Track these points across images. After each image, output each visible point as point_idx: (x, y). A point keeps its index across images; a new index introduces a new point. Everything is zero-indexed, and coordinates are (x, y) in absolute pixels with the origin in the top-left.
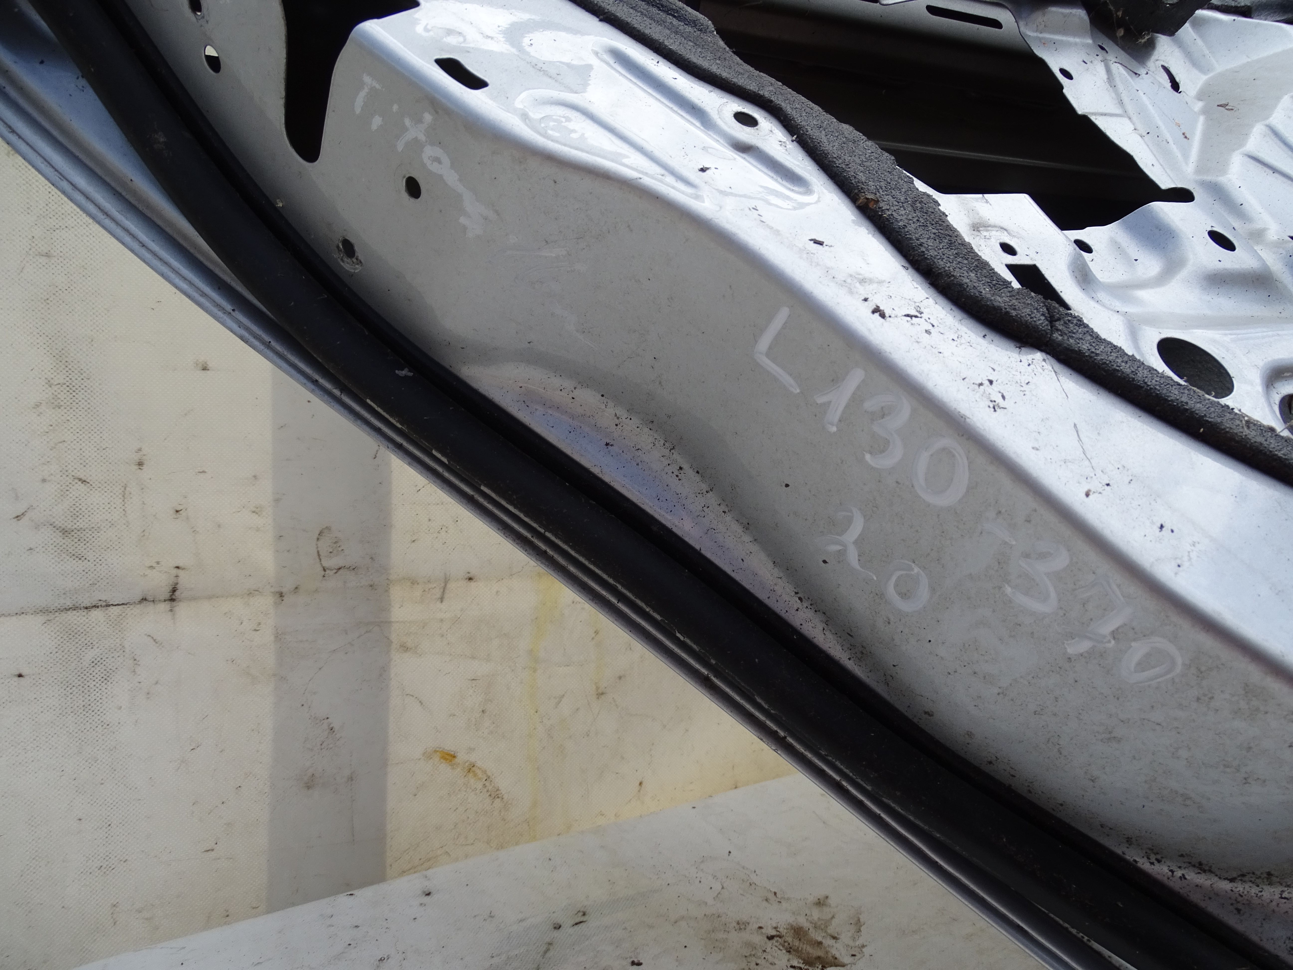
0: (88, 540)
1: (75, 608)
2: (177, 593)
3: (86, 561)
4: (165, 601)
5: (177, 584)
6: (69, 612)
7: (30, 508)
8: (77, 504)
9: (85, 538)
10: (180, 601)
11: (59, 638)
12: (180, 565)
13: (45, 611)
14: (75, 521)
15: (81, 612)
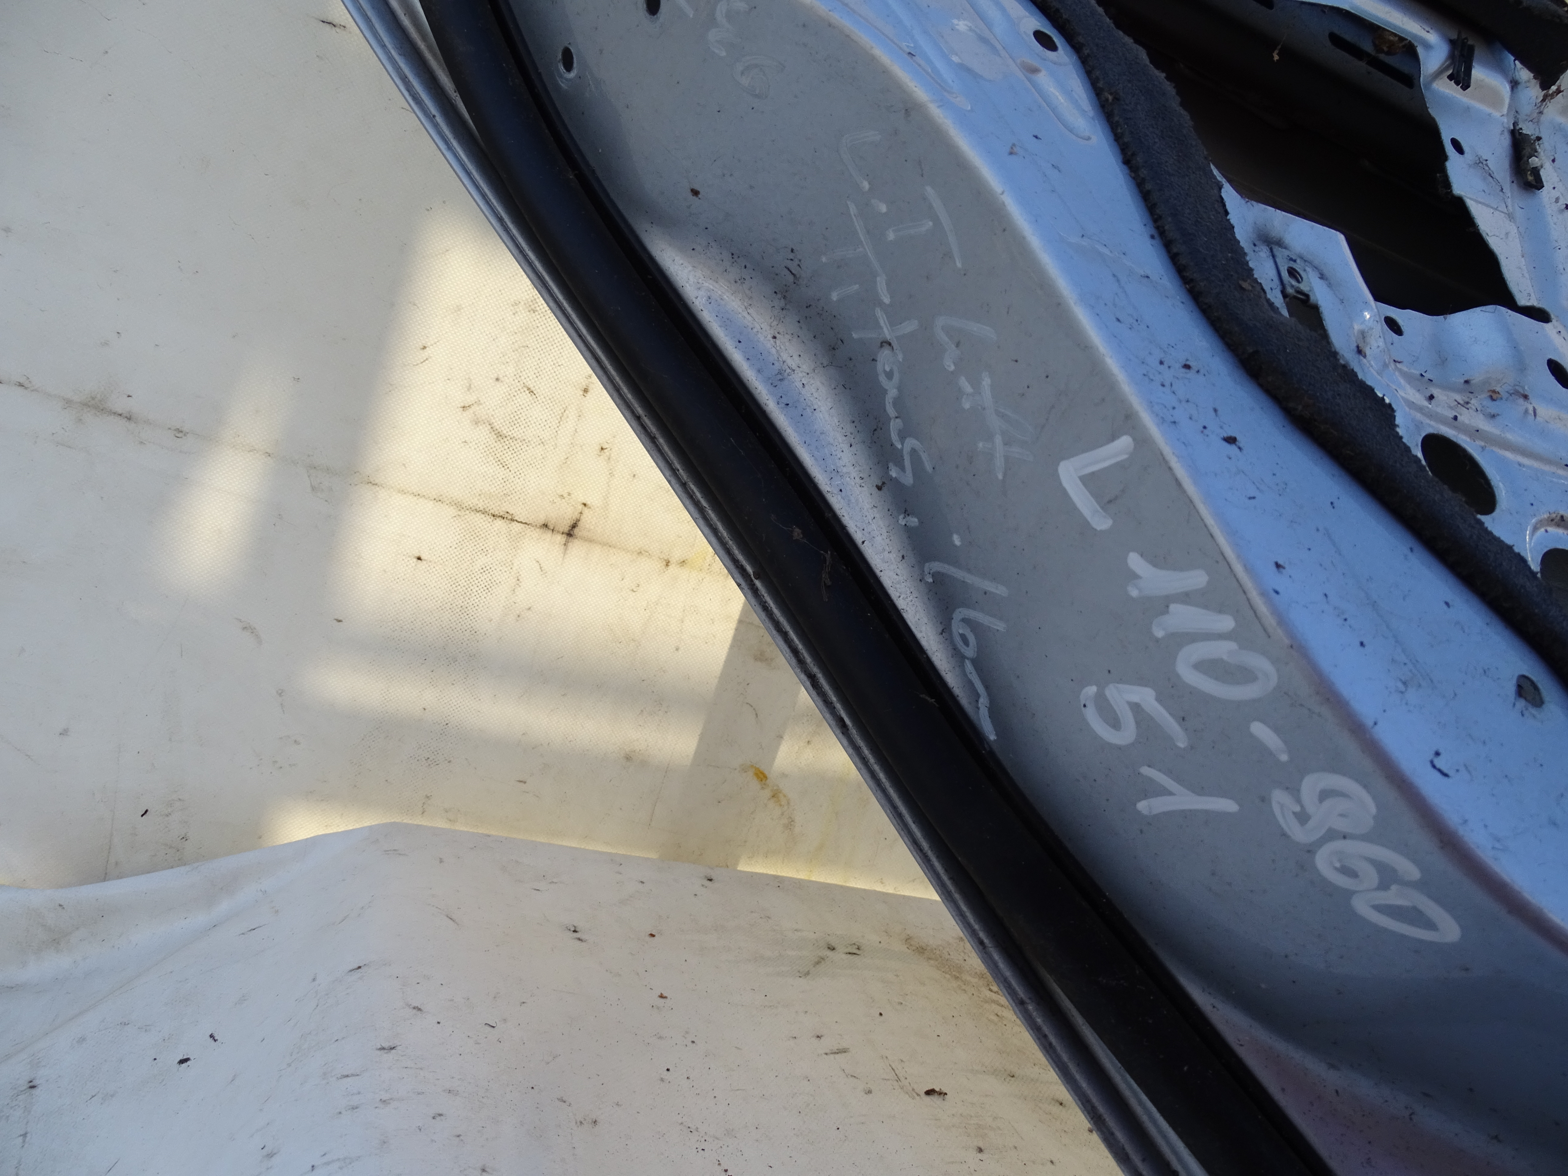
0: (516, 450)
1: (484, 512)
2: (576, 530)
3: (508, 470)
4: (563, 533)
5: (579, 520)
6: (478, 514)
7: (478, 403)
8: (519, 413)
9: (514, 447)
10: (577, 538)
11: (462, 535)
12: (588, 503)
13: (459, 506)
14: (511, 428)
15: (488, 517)
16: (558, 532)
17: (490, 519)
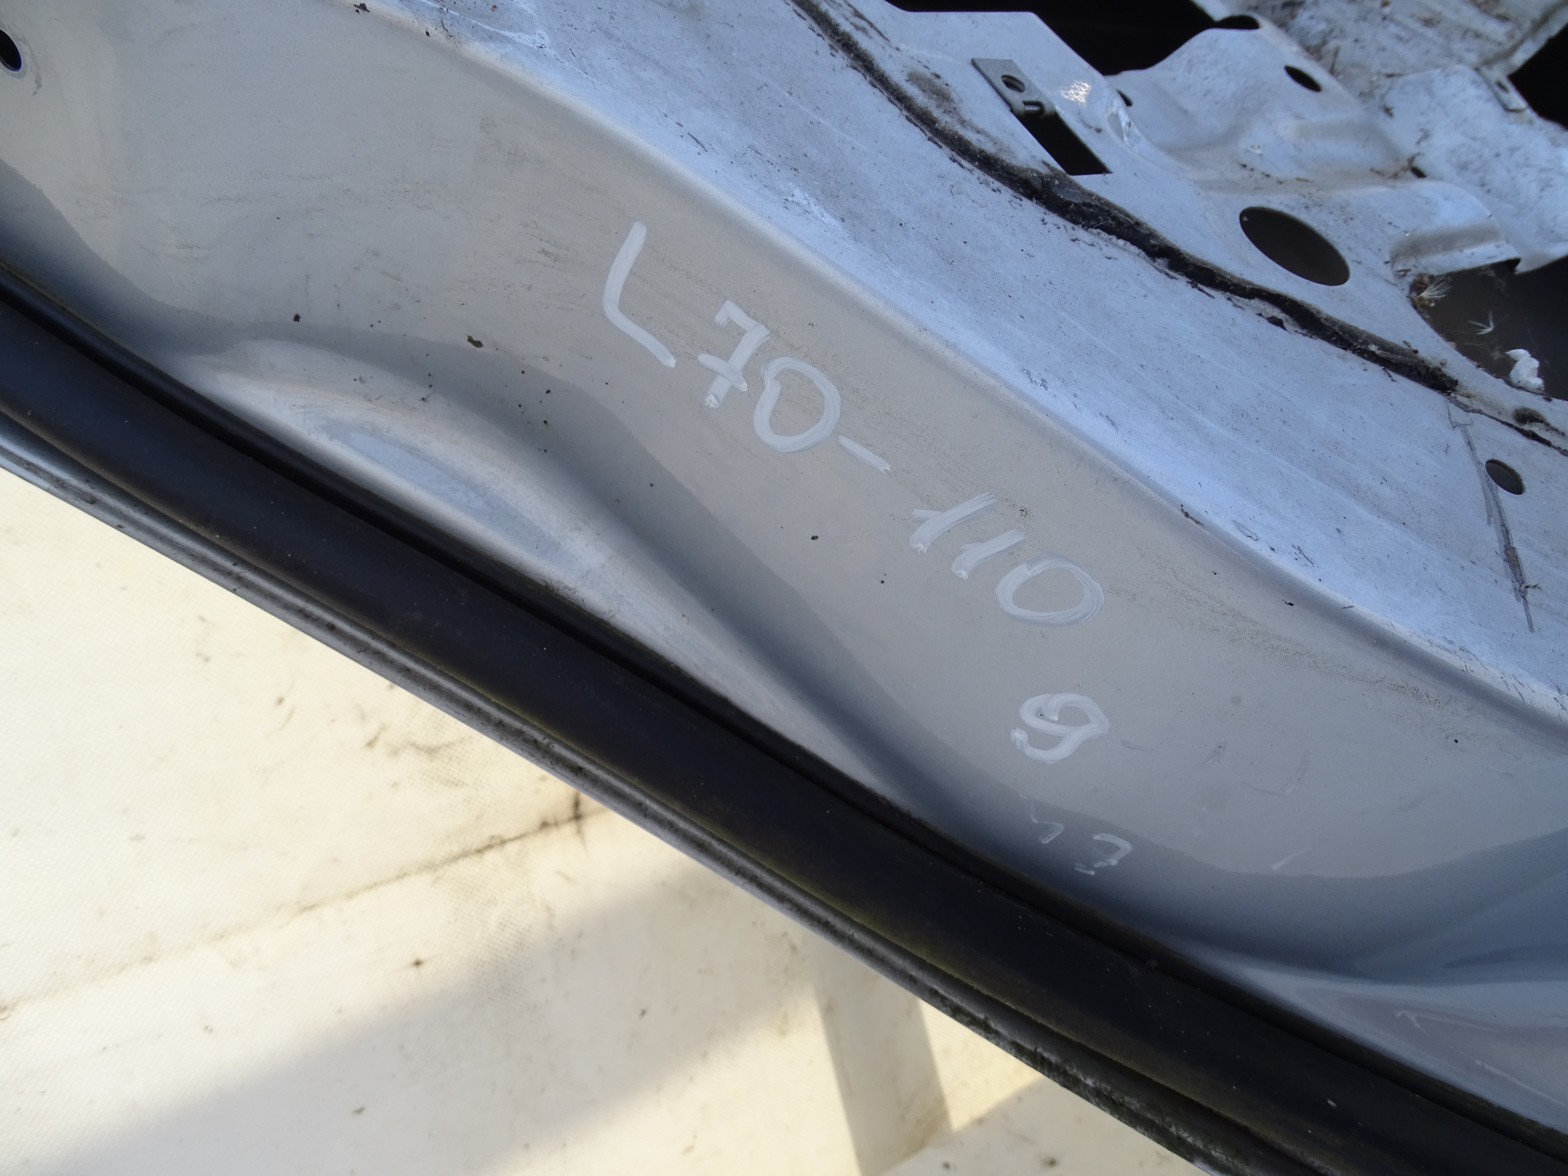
16: (564, 822)
17: (475, 859)
